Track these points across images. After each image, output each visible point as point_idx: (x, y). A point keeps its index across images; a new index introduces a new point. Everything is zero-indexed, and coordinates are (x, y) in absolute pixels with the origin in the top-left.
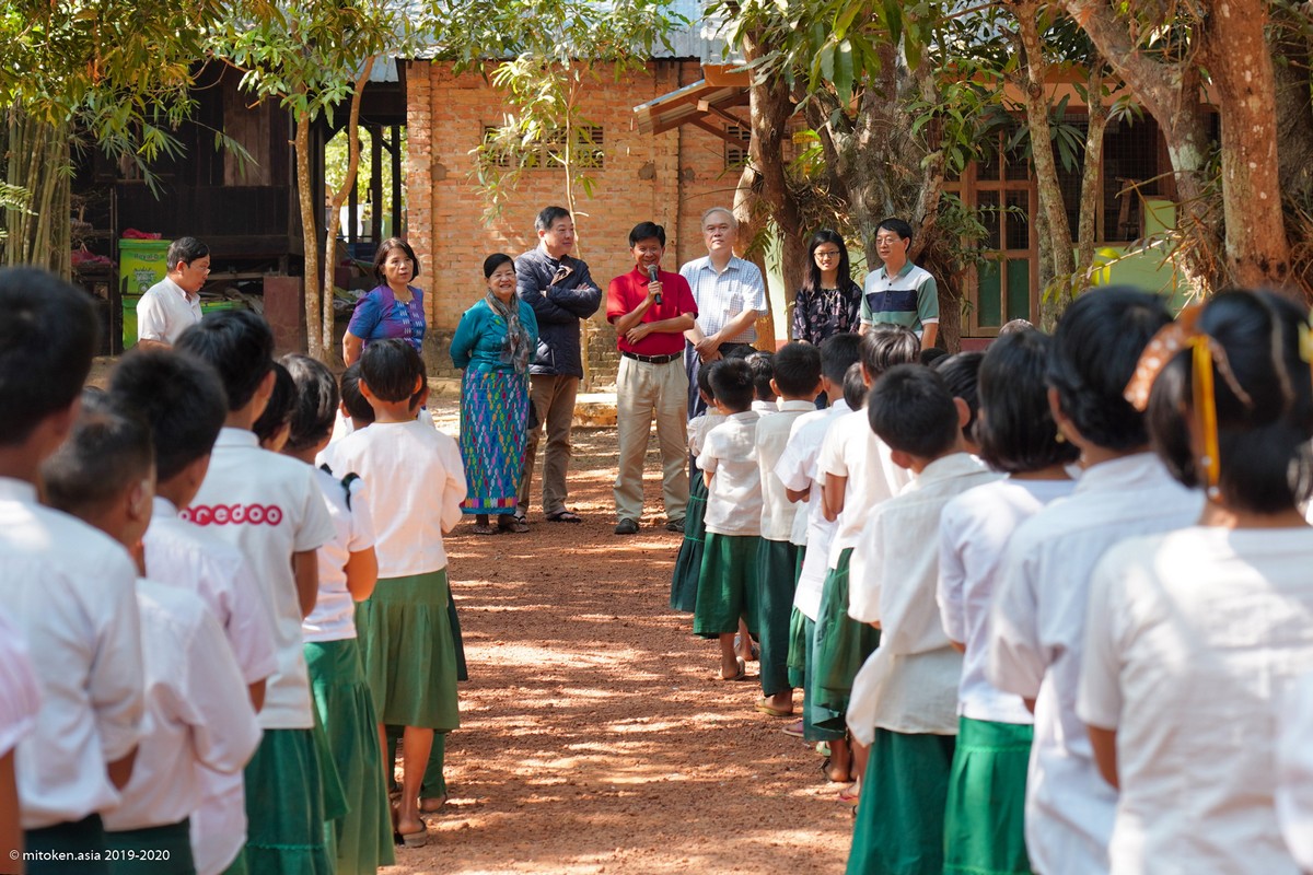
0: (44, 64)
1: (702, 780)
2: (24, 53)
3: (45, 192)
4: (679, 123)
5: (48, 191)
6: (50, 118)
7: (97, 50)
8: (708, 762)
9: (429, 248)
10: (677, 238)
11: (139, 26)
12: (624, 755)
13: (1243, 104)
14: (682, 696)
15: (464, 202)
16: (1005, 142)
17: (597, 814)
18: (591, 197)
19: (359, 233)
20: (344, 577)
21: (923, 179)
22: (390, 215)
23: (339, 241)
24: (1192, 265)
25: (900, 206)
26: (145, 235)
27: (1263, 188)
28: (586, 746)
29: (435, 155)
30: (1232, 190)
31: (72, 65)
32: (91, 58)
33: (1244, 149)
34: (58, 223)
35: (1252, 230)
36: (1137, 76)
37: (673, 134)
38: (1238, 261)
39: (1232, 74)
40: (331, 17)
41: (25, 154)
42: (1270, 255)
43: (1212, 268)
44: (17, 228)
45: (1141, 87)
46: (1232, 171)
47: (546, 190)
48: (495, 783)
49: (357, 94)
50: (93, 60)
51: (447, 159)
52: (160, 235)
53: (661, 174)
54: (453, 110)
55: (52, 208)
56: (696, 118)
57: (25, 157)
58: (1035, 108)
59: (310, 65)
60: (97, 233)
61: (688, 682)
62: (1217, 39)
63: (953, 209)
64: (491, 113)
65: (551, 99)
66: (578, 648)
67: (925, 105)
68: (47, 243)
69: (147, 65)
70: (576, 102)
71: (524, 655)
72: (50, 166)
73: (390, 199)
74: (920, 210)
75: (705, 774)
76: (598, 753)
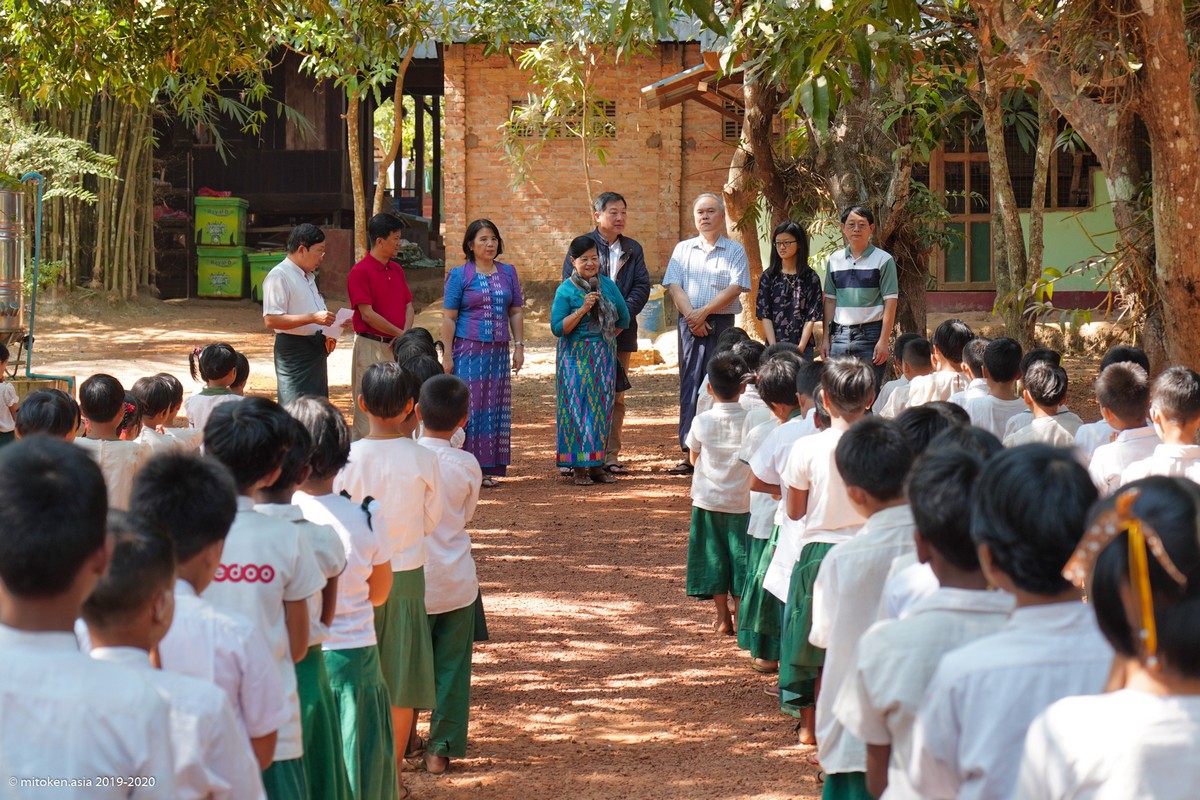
0: (129, 55)
1: (688, 739)
2: (111, 44)
3: (131, 158)
4: (682, 99)
5: (134, 156)
6: (133, 100)
7: (175, 42)
8: (694, 720)
9: (462, 207)
10: (680, 199)
11: (211, 22)
12: (621, 712)
13: (1172, 145)
14: (672, 650)
15: (493, 167)
16: (969, 128)
17: (595, 773)
18: (605, 164)
19: (404, 185)
20: (367, 588)
21: (893, 168)
22: (431, 165)
23: (386, 193)
24: (1125, 282)
25: (873, 192)
26: (217, 193)
27: (1190, 220)
28: (586, 702)
29: (469, 126)
30: (1162, 220)
31: (152, 54)
32: (169, 49)
33: (1172, 185)
34: (142, 184)
35: (1180, 257)
36: (1077, 115)
37: (677, 108)
38: (1167, 283)
39: (1162, 119)
40: (377, 13)
41: (114, 124)
42: (1196, 278)
43: (1144, 288)
44: (107, 189)
45: (1081, 125)
46: (1162, 204)
47: (565, 157)
48: (506, 739)
49: (400, 76)
50: (171, 51)
51: (479, 130)
52: (230, 193)
53: (666, 143)
54: (484, 86)
55: (137, 171)
56: (697, 96)
57: (114, 127)
58: (991, 119)
59: (359, 51)
60: (177, 191)
61: (680, 635)
62: (1149, 88)
63: (920, 195)
64: (517, 89)
65: (570, 80)
66: (585, 600)
67: (896, 104)
68: (132, 201)
69: (217, 56)
70: (592, 81)
71: (535, 606)
72: (135, 135)
73: (431, 153)
74: (890, 197)
75: (691, 733)
76: (598, 709)
